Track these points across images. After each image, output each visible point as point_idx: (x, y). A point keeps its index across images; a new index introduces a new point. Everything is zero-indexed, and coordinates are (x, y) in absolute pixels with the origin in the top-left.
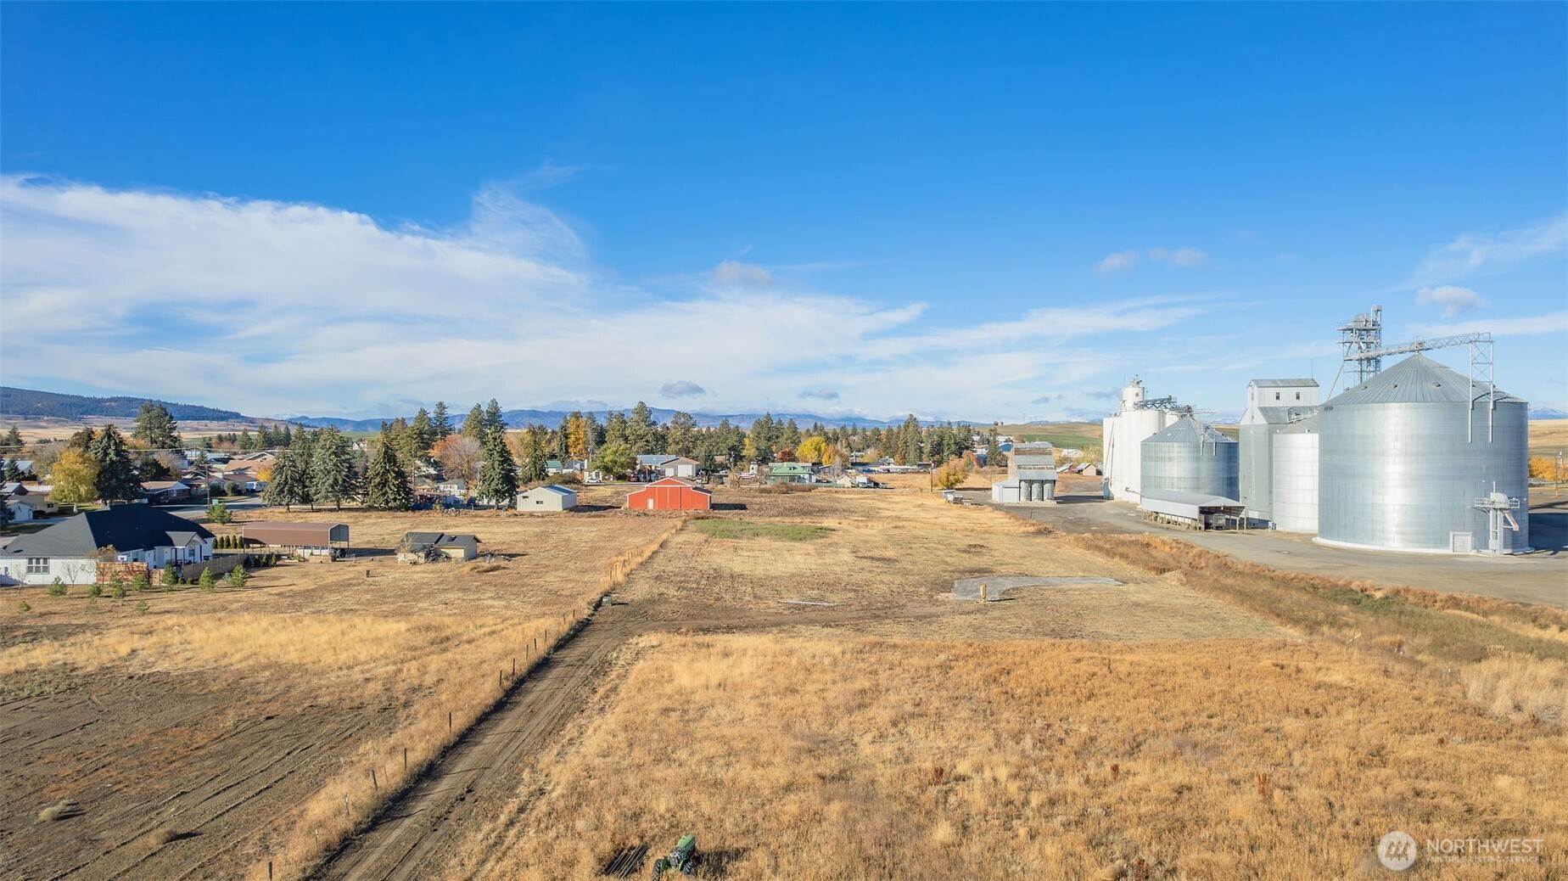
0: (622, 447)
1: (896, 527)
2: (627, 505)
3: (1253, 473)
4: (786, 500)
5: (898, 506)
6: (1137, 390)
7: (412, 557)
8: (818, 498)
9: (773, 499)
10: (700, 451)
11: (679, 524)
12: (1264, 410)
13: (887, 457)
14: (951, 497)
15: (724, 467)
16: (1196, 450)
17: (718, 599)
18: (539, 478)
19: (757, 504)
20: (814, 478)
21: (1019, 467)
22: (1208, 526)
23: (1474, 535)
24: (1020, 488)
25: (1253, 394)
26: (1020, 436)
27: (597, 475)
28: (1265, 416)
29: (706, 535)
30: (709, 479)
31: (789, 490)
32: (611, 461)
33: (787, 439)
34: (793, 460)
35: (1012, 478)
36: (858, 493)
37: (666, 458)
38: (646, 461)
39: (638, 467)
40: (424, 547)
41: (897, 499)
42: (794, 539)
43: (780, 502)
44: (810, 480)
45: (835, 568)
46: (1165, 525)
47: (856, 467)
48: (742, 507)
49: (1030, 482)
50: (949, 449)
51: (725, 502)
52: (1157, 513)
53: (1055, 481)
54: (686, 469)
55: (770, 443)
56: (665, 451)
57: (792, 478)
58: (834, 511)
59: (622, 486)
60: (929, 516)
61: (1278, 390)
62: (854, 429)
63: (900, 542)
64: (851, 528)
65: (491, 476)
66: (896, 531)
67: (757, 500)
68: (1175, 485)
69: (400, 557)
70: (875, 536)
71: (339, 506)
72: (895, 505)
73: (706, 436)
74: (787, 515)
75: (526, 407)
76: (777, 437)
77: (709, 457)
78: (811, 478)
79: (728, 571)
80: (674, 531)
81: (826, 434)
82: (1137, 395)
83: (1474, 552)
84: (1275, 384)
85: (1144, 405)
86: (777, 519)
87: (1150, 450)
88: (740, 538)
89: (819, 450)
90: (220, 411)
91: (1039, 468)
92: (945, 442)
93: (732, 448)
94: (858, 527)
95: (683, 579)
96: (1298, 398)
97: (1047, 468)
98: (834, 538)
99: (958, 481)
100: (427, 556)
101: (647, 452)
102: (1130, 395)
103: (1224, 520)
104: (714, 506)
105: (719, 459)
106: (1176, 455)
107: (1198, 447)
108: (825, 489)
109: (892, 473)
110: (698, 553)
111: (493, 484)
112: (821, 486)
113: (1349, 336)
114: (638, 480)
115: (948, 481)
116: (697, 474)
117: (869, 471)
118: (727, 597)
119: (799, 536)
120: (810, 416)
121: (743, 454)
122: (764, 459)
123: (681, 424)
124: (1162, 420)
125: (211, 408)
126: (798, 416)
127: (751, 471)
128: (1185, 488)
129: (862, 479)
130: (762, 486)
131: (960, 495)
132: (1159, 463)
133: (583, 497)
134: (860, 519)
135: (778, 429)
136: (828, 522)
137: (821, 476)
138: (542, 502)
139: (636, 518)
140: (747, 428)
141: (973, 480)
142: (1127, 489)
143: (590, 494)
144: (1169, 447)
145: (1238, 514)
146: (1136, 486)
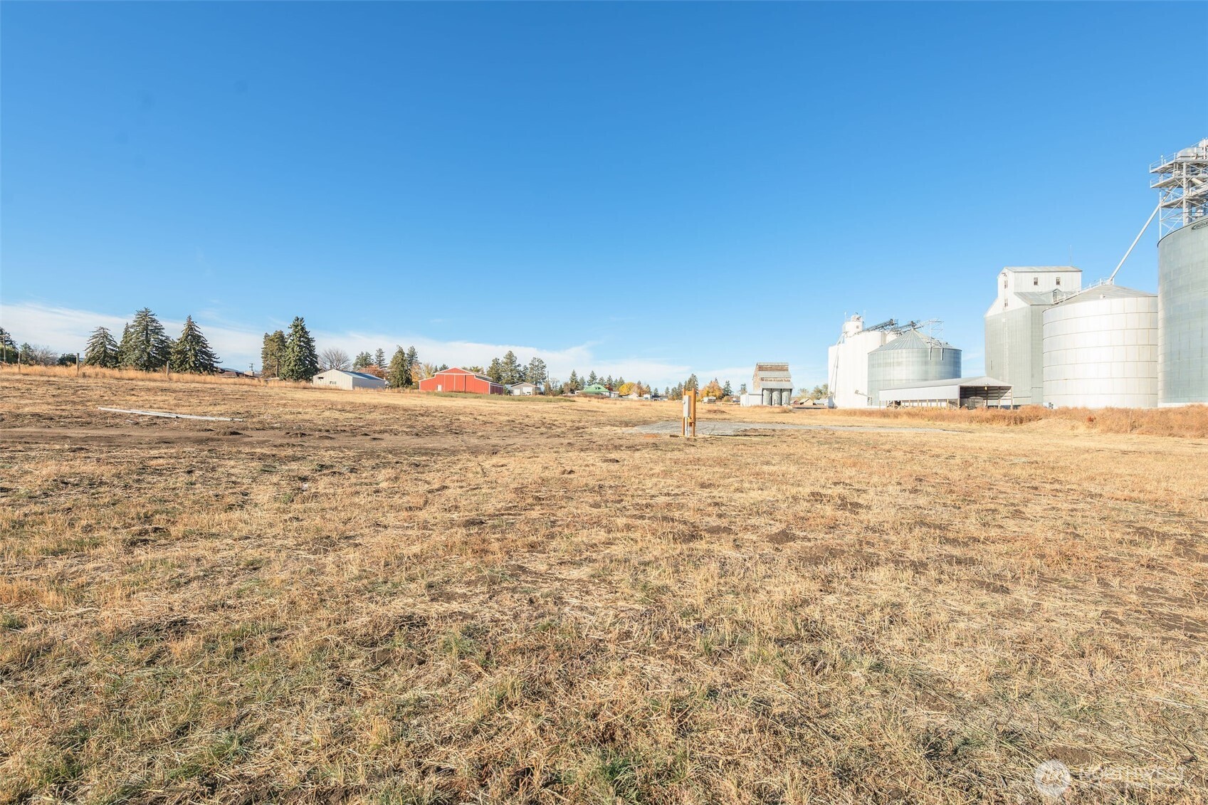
3: (1007, 359)
6: (859, 324)
12: (1021, 295)
16: (924, 355)
21: (762, 379)
24: (763, 395)
35: (756, 389)
49: (772, 390)
53: (790, 390)
61: (1036, 275)
82: (858, 327)
87: (874, 359)
91: (779, 381)
96: (1058, 283)
97: (785, 381)
102: (852, 328)
107: (926, 352)
124: (883, 339)
132: (888, 368)
138: (335, 383)
144: (898, 353)
145: (999, 398)
146: (864, 389)
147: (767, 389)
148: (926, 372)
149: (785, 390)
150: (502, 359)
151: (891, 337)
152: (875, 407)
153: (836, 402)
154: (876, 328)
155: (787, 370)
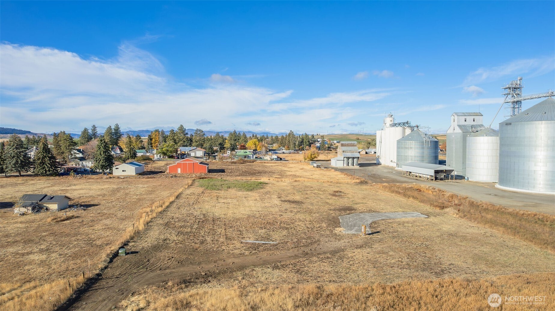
0: (171, 144)
1: (296, 181)
2: (168, 171)
3: (454, 154)
4: (242, 167)
5: (292, 169)
6: (391, 119)
7: (23, 210)
8: (257, 166)
9: (237, 167)
10: (207, 145)
11: (190, 182)
12: (459, 126)
13: (282, 147)
14: (315, 165)
15: (217, 151)
16: (422, 144)
17: (202, 243)
18: (132, 158)
19: (230, 169)
20: (254, 156)
21: (343, 152)
22: (436, 179)
24: (344, 160)
25: (454, 119)
26: (329, 139)
27: (160, 157)
28: (460, 129)
29: (203, 188)
30: (209, 157)
31: (244, 162)
32: (166, 150)
33: (242, 140)
34: (245, 149)
35: (340, 156)
36: (274, 163)
37: (192, 148)
38: (182, 150)
39: (179, 152)
40: (32, 204)
41: (291, 165)
42: (248, 190)
43: (240, 168)
44: (253, 158)
45: (272, 209)
46: (415, 178)
47: (271, 151)
48: (223, 171)
49: (348, 158)
50: (306, 144)
51: (215, 168)
52: (411, 172)
53: (358, 158)
54: (200, 153)
55: (236, 142)
56: (192, 145)
57: (245, 157)
58: (265, 172)
59: (171, 161)
60: (308, 174)
61: (466, 117)
62: (267, 136)
63: (301, 190)
64: (274, 182)
65: (100, 158)
66: (296, 183)
67: (230, 167)
68: (413, 159)
69: (17, 210)
70: (287, 186)
71: (20, 174)
72: (291, 169)
73: (210, 139)
74: (244, 175)
75: (145, 129)
76: (238, 139)
77: (211, 148)
78: (253, 156)
79: (211, 216)
80: (187, 187)
81: (257, 138)
82: (391, 121)
84: (464, 115)
85: (394, 125)
86: (239, 178)
87: (401, 144)
88: (221, 190)
89: (256, 144)
90: (22, 131)
91: (352, 152)
92: (304, 141)
93: (220, 144)
94: (278, 181)
95: (183, 224)
96: (474, 121)
97: (355, 152)
98: (268, 188)
99: (315, 157)
100: (33, 209)
101: (184, 146)
102: (388, 121)
103: (444, 176)
104: (210, 171)
105: (215, 148)
106: (413, 146)
107: (423, 142)
108: (260, 161)
109: (286, 153)
110: (197, 202)
111: (101, 162)
112: (258, 160)
113: (508, 91)
114: (178, 158)
115: (311, 157)
116: (204, 155)
117: (276, 153)
118: (209, 239)
119: (251, 188)
120: (250, 132)
121: (225, 146)
122: (233, 149)
123: (198, 134)
124: (404, 132)
125: (18, 129)
126: (246, 132)
127: (228, 154)
128: (417, 160)
129: (275, 157)
130: (232, 160)
131: (319, 163)
132: (406, 150)
133: (150, 167)
134: (278, 176)
135: (239, 137)
136: (264, 179)
137: (257, 155)
138: (125, 171)
139: (170, 179)
140: (227, 136)
141: (321, 157)
142: (391, 161)
143: (154, 165)
144: (410, 143)
145: (450, 174)
146: (395, 159)
147: (346, 158)
148: (423, 153)
149: (355, 158)
151: (408, 132)
152: (400, 170)
154: (400, 125)
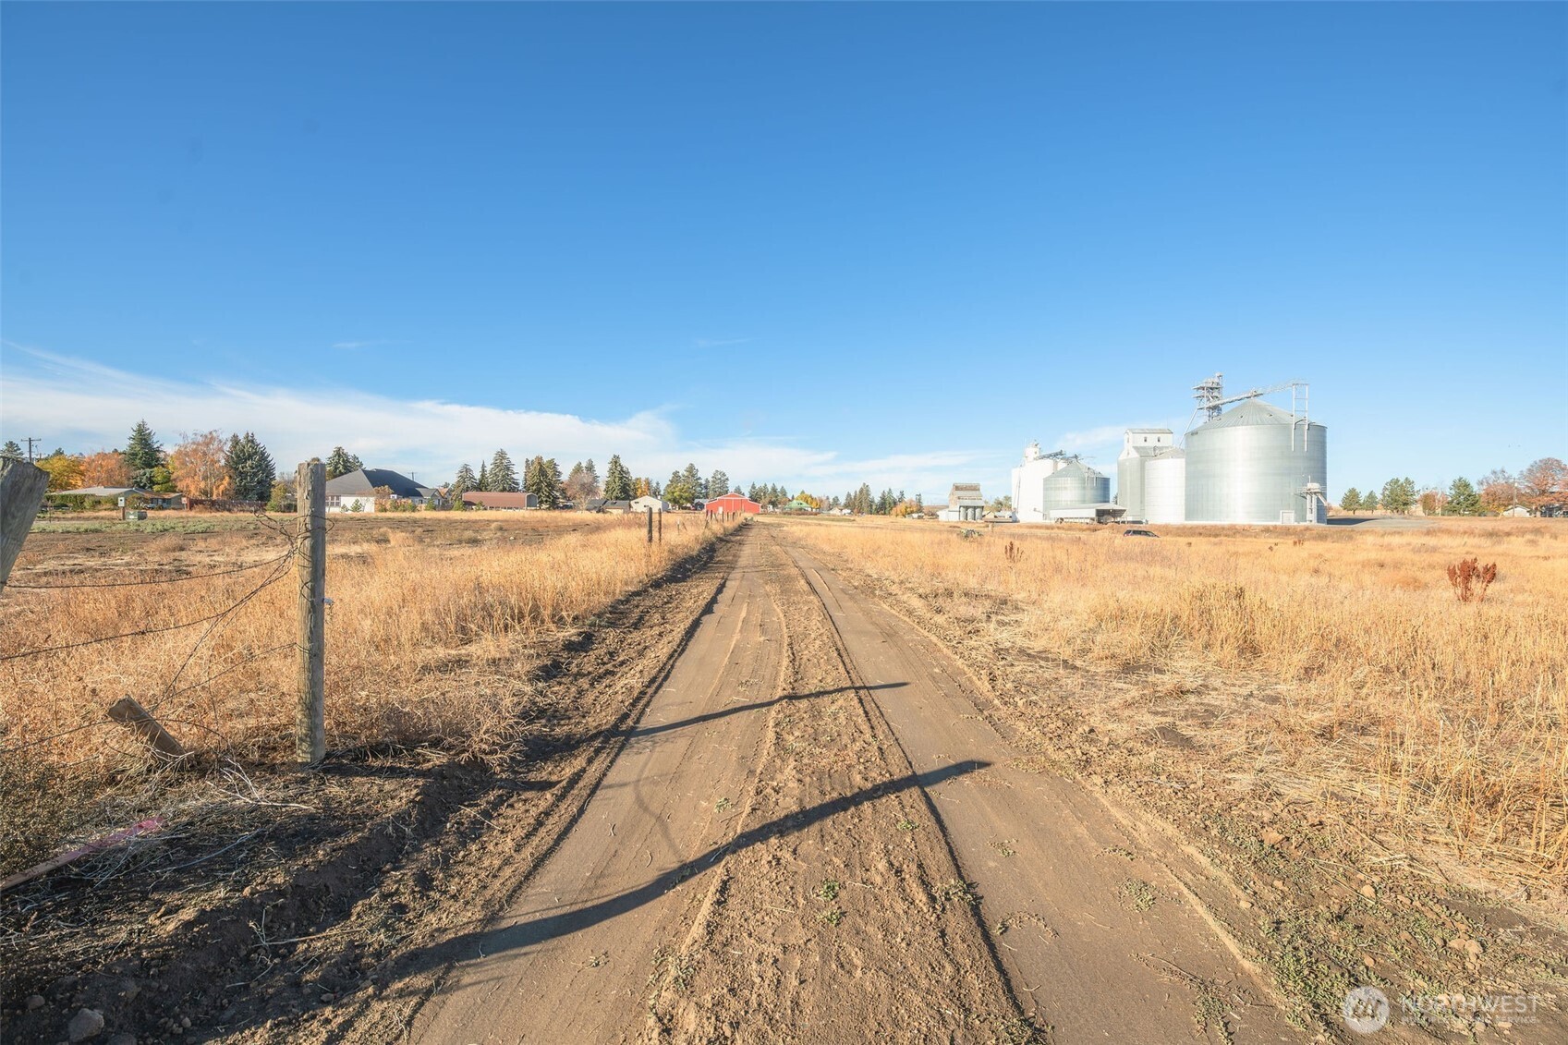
3: (1128, 491)
6: (1037, 450)
12: (1137, 449)
16: (1083, 482)
20: (814, 511)
21: (959, 498)
23: (1296, 513)
24: (960, 512)
25: (1129, 441)
28: (1138, 452)
35: (954, 505)
40: (595, 507)
49: (967, 508)
53: (983, 507)
61: (1159, 435)
78: (812, 510)
82: (1036, 452)
83: (1296, 524)
84: (1144, 432)
85: (1041, 457)
87: (1049, 484)
91: (973, 499)
96: (1159, 441)
97: (978, 499)
102: (1032, 452)
106: (1069, 486)
107: (1084, 480)
113: (1201, 392)
124: (1055, 466)
132: (1058, 491)
142: (1035, 512)
144: (1065, 480)
145: (1120, 516)
146: (1040, 508)
147: (964, 507)
148: (1084, 495)
149: (978, 507)
150: (682, 472)
151: (1062, 465)
152: (1048, 522)
153: (1019, 516)
154: (1049, 456)
155: (979, 490)
